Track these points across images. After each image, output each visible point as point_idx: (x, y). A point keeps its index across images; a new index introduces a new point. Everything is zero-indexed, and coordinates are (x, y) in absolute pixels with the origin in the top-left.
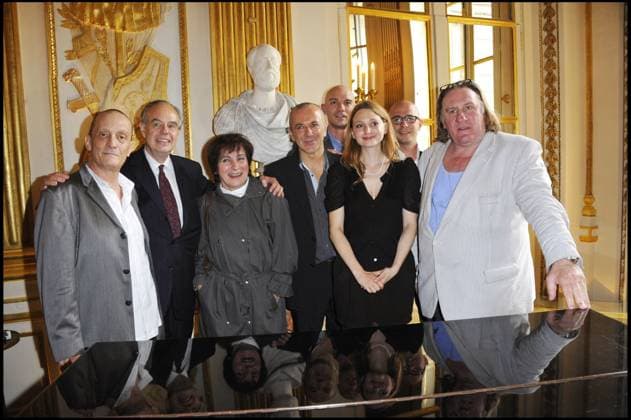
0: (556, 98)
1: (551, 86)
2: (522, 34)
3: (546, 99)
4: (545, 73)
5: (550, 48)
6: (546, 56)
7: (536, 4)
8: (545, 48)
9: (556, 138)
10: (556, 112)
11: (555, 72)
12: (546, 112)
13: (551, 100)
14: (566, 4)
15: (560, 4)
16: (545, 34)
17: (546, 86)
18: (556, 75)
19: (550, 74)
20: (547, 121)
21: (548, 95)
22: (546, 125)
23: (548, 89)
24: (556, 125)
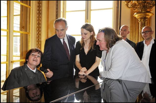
0: (40, 29)
1: (39, 26)
2: (32, 10)
3: (37, 29)
4: (38, 22)
5: (39, 16)
6: (38, 18)
7: (36, 1)
8: (38, 15)
9: (40, 39)
10: (40, 32)
11: (40, 22)
12: (37, 32)
13: (39, 29)
14: (44, 1)
15: (42, 1)
16: (38, 12)
17: (38, 25)
18: (41, 23)
19: (39, 22)
20: (38, 35)
21: (38, 28)
22: (37, 36)
23: (38, 26)
24: (40, 36)
